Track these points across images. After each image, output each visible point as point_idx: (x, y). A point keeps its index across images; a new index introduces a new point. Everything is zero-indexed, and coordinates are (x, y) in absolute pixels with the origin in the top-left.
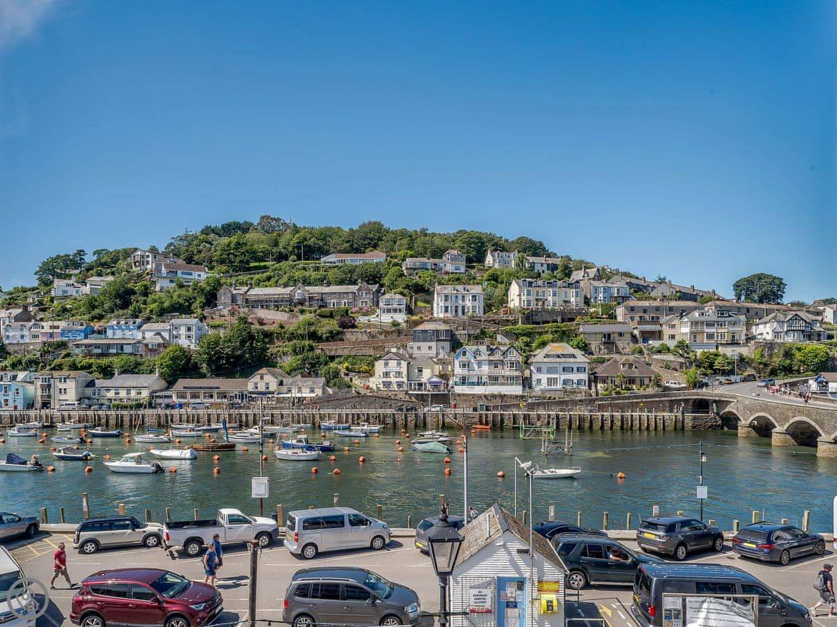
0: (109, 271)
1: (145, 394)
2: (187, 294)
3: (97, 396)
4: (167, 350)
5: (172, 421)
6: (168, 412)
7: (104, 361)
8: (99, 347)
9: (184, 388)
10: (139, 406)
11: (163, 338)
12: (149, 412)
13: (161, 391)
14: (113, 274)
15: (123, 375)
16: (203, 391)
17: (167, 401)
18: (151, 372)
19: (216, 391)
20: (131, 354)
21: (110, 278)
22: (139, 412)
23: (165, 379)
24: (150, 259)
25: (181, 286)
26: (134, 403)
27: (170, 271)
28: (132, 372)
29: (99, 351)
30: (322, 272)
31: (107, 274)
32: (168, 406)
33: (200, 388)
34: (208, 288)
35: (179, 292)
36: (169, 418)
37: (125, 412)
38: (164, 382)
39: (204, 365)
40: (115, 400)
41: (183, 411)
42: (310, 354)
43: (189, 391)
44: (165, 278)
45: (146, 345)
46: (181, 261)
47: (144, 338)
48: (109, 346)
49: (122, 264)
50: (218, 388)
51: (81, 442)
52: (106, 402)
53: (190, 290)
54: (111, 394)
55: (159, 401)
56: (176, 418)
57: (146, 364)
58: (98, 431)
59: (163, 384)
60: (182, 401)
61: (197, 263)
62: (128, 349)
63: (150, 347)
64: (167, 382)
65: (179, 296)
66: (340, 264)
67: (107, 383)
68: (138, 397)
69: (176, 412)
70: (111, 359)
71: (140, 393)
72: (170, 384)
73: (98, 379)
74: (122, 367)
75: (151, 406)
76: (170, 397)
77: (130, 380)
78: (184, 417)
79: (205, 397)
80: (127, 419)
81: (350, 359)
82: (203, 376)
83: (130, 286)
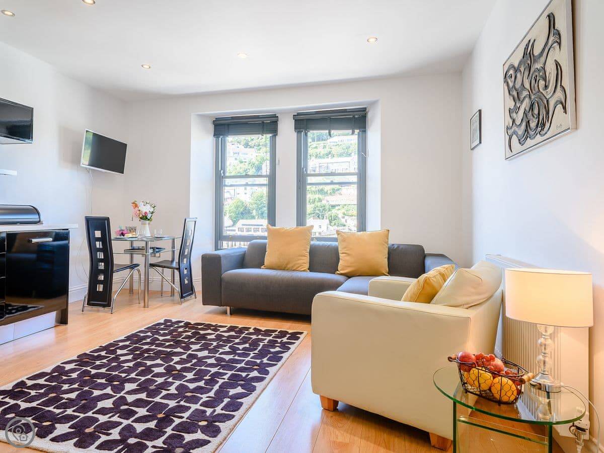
2: (245, 167)
13: (229, 227)
16: (253, 227)
23: (232, 219)
30: (327, 150)
34: (257, 163)
35: (240, 165)
39: (254, 211)
42: (319, 204)
43: (245, 227)
46: (241, 147)
61: (251, 147)
65: (240, 168)
66: (340, 143)
72: (235, 223)
76: (235, 230)
79: (254, 231)
81: (346, 207)
82: (253, 217)
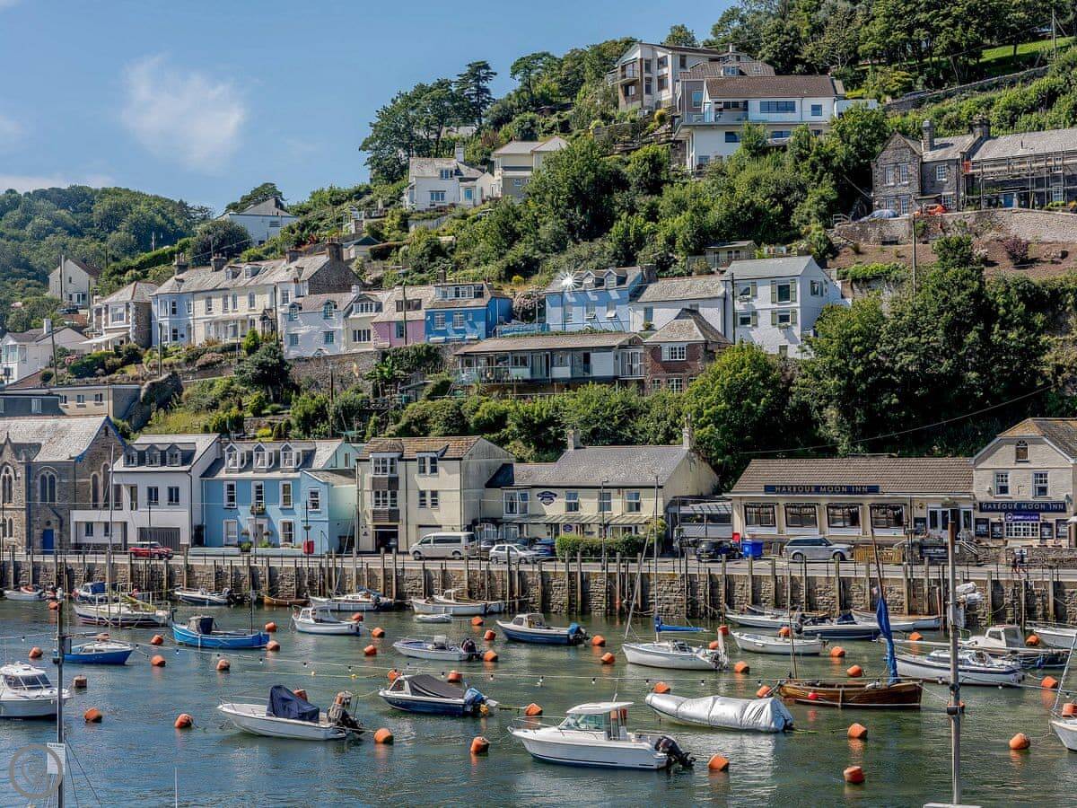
0: (554, 120)
1: (651, 508)
2: (777, 174)
3: (516, 516)
4: (716, 366)
5: (730, 603)
6: (717, 569)
7: (539, 405)
8: (524, 363)
9: (769, 489)
10: (634, 548)
11: (704, 325)
12: (662, 567)
13: (699, 498)
14: (565, 128)
15: (590, 449)
16: (824, 500)
17: (718, 532)
18: (669, 438)
19: (869, 499)
20: (610, 381)
21: (556, 144)
22: (633, 568)
23: (708, 460)
24: (668, 71)
25: (759, 151)
26: (621, 537)
27: (727, 106)
28: (616, 440)
29: (522, 373)
31: (550, 131)
32: (720, 551)
33: (818, 489)
34: (841, 151)
35: (754, 169)
36: (722, 589)
37: (593, 568)
38: (706, 467)
39: (831, 413)
40: (568, 527)
41: (762, 567)
43: (782, 500)
44: (711, 127)
45: (655, 351)
46: (758, 69)
47: (649, 327)
48: (550, 356)
49: (589, 97)
50: (874, 490)
51: (469, 659)
52: (543, 534)
53: (788, 158)
54: (556, 510)
55: (692, 531)
56: (743, 592)
57: (656, 411)
58: (521, 624)
59: (704, 476)
60: (762, 532)
61: (810, 70)
62: (603, 366)
63: (666, 356)
64: (716, 469)
65: (755, 184)
67: (545, 473)
68: (631, 518)
69: (740, 569)
70: (557, 398)
71: (638, 507)
72: (727, 476)
73: (521, 460)
74: (586, 422)
75: (667, 547)
76: (725, 519)
77: (606, 464)
78: (768, 588)
79: (831, 522)
80: (598, 588)
82: (826, 450)
83: (611, 161)
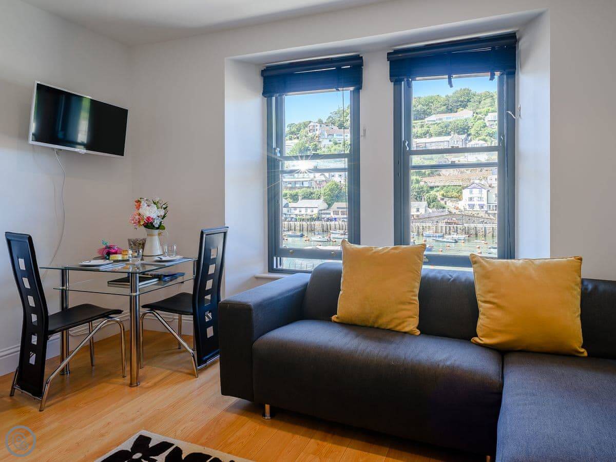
0: (295, 136)
1: (316, 211)
3: (289, 213)
4: (328, 185)
5: (330, 229)
6: (328, 223)
7: (294, 192)
8: (290, 184)
9: (338, 208)
10: (312, 219)
11: (325, 177)
12: (317, 223)
13: (325, 210)
14: (298, 138)
15: (305, 201)
17: (328, 216)
18: (319, 198)
20: (308, 187)
21: (296, 141)
22: (312, 223)
24: (318, 128)
25: (336, 144)
26: (309, 217)
27: (330, 135)
28: (308, 198)
30: (425, 129)
31: (295, 138)
32: (328, 220)
36: (329, 227)
37: (304, 223)
38: (326, 204)
41: (337, 223)
43: (340, 210)
44: (326, 139)
45: (316, 182)
46: (335, 128)
47: (315, 177)
48: (295, 182)
49: (303, 132)
52: (294, 216)
53: (341, 145)
54: (297, 212)
55: (323, 216)
56: (333, 227)
57: (316, 193)
59: (326, 206)
60: (336, 216)
61: (345, 128)
62: (306, 184)
63: (318, 183)
64: (328, 204)
66: (438, 122)
67: (294, 205)
68: (311, 213)
69: (333, 223)
70: (297, 190)
71: (313, 211)
72: (330, 205)
73: (290, 202)
74: (303, 195)
75: (318, 219)
76: (330, 214)
77: (306, 203)
78: (337, 226)
80: (305, 227)
81: (445, 189)
83: (307, 145)
